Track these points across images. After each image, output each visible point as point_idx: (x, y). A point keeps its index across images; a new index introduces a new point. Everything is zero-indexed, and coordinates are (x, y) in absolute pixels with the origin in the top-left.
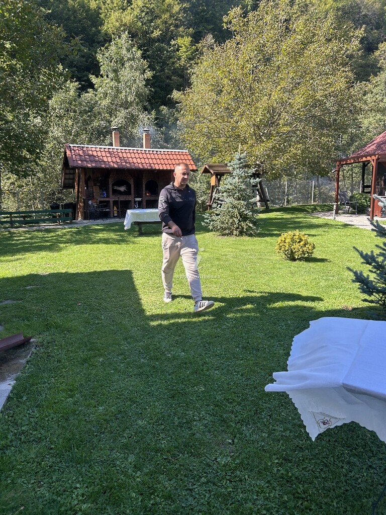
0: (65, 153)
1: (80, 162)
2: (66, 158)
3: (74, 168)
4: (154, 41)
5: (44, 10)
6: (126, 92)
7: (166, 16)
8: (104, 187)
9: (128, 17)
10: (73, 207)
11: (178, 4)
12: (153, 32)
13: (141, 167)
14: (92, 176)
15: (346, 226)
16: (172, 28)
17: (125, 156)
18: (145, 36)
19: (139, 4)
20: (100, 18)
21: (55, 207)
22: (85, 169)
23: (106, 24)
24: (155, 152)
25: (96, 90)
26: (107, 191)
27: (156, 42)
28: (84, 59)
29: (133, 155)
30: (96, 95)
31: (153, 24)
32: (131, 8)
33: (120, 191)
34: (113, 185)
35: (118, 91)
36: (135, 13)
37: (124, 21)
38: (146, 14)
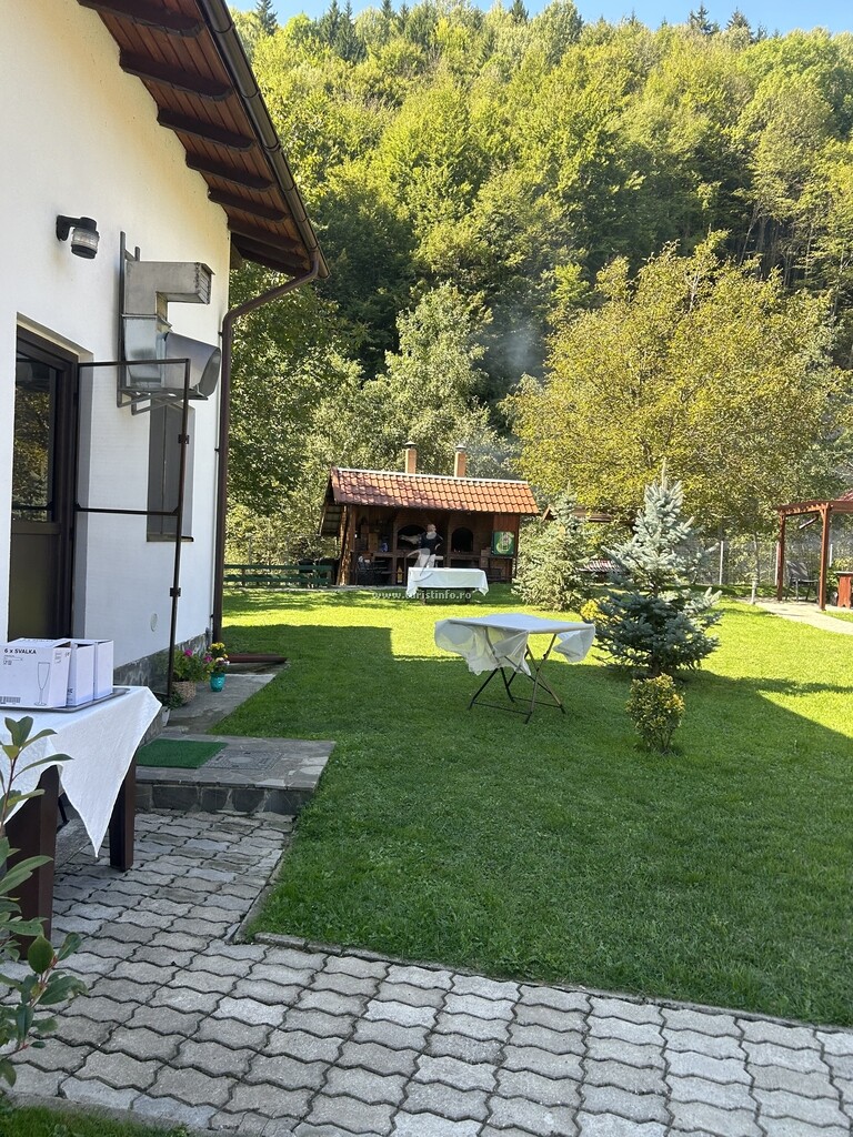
0: (331, 480)
1: (351, 495)
2: (330, 490)
3: (341, 505)
4: (508, 272)
6: (438, 381)
7: (532, 229)
8: (385, 536)
9: (463, 234)
10: (335, 564)
11: (561, 205)
12: (508, 257)
13: (446, 506)
14: (368, 518)
15: (764, 613)
16: (545, 249)
17: (422, 488)
18: (495, 263)
19: (486, 209)
20: (412, 235)
21: (306, 564)
22: (358, 507)
23: (422, 246)
24: (471, 484)
25: (389, 377)
26: (389, 542)
27: (513, 274)
28: (378, 308)
29: (434, 487)
30: (388, 384)
31: (510, 242)
32: (472, 216)
33: (410, 543)
34: (399, 533)
35: (425, 378)
36: (479, 224)
37: (456, 240)
38: (498, 225)
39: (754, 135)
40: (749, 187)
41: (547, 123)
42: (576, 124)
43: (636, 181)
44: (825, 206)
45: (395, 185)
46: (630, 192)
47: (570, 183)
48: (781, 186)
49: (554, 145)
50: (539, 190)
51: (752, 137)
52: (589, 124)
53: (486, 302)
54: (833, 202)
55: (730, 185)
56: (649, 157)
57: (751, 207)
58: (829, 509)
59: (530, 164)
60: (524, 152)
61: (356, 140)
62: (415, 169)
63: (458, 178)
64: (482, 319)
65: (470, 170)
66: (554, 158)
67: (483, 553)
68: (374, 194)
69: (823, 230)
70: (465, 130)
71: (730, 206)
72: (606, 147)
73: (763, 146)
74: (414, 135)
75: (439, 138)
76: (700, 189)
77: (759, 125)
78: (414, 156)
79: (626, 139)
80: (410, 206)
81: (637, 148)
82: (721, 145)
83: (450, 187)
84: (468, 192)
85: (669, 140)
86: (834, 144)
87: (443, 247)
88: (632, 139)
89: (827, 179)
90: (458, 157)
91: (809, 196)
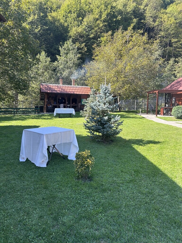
1: (45, 90)
3: (43, 93)
4: (90, 39)
5: (45, 27)
7: (96, 29)
8: (55, 100)
9: (80, 30)
11: (102, 23)
12: (90, 35)
13: (69, 93)
15: (142, 118)
16: (99, 33)
17: (63, 88)
18: (87, 37)
19: (85, 24)
20: (68, 30)
22: (48, 93)
23: (70, 32)
25: (58, 62)
26: (56, 102)
27: (92, 39)
31: (91, 32)
36: (83, 27)
37: (78, 31)
38: (88, 28)
39: (146, 8)
40: (144, 20)
41: (99, 4)
42: (106, 4)
43: (119, 18)
44: (161, 24)
45: (64, 18)
46: (118, 20)
47: (104, 18)
48: (151, 19)
49: (101, 9)
50: (97, 20)
51: (145, 8)
52: (109, 4)
53: (86, 46)
54: (163, 23)
55: (141, 19)
56: (122, 12)
57: (145, 24)
58: (158, 92)
59: (95, 13)
60: (94, 10)
61: (55, 7)
62: (69, 14)
63: (78, 16)
64: (84, 49)
65: (81, 14)
66: (101, 12)
67: (79, 104)
68: (59, 20)
69: (161, 30)
70: (80, 5)
71: (141, 24)
72: (113, 10)
73: (148, 10)
74: (68, 6)
75: (74, 6)
76: (134, 20)
77: (147, 5)
78: (68, 11)
79: (117, 8)
80: (68, 23)
81: (120, 10)
82: (138, 10)
83: (77, 18)
84: (81, 20)
85: (127, 8)
86: (163, 10)
87: (75, 32)
88: (119, 8)
89: (161, 18)
90: (78, 11)
91: (158, 22)
